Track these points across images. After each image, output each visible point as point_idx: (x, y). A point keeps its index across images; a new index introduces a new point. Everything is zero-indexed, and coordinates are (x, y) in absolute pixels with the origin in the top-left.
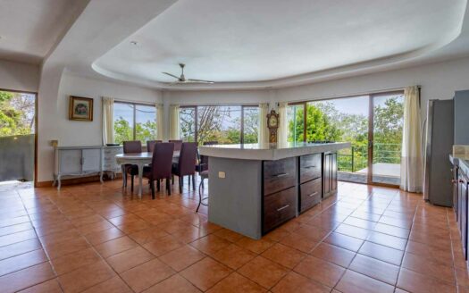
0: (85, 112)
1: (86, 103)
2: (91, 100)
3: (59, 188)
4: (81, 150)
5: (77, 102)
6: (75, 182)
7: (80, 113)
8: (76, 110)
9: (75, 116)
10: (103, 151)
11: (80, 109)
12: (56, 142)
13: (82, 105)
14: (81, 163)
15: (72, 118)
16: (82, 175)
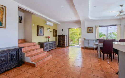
0: (91, 31)
1: (91, 28)
2: (92, 27)
3: (84, 49)
4: (89, 40)
5: (89, 28)
6: (89, 48)
7: (90, 31)
8: (89, 30)
9: (89, 32)
10: (95, 41)
11: (90, 30)
12: (85, 38)
13: (90, 29)
14: (89, 44)
15: (88, 32)
16: (89, 47)
